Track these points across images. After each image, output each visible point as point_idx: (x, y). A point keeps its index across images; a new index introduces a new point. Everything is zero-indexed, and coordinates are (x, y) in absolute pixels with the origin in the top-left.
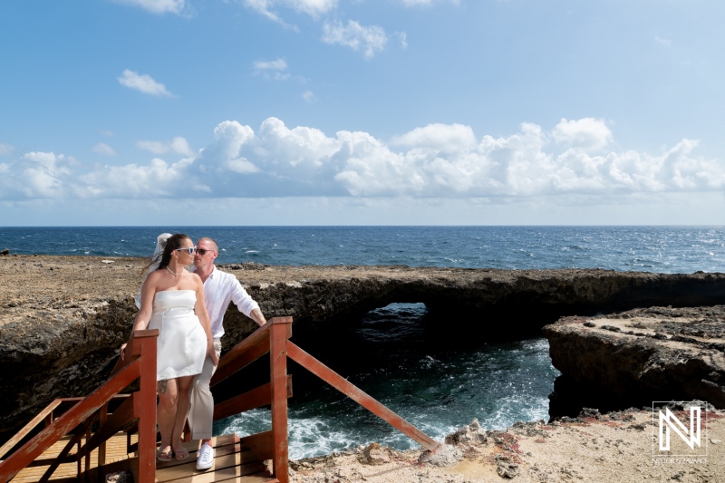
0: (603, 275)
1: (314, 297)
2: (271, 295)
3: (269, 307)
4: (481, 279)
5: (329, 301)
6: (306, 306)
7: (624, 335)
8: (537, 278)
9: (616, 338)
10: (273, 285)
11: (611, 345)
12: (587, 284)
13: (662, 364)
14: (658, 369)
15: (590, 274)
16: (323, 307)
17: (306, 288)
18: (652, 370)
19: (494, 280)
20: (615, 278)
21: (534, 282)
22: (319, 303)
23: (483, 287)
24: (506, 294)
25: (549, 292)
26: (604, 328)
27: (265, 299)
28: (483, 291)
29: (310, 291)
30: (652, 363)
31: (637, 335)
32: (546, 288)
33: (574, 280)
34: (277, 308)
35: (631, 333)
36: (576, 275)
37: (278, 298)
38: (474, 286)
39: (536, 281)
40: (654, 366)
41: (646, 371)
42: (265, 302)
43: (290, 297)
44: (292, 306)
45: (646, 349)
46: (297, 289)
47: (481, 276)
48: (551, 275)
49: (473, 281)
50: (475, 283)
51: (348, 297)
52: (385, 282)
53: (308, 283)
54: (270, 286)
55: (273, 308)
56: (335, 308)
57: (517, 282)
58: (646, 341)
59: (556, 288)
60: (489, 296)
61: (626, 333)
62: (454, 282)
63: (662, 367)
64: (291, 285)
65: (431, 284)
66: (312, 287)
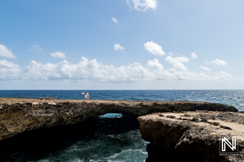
0: (185, 103)
1: (63, 109)
2: (39, 108)
3: (38, 113)
4: (139, 104)
5: (70, 111)
6: (59, 113)
7: (177, 120)
8: (161, 104)
9: (171, 121)
10: (41, 103)
11: (167, 125)
12: (179, 106)
13: (190, 138)
14: (187, 142)
15: (180, 102)
16: (68, 113)
17: (58, 105)
18: (183, 143)
19: (144, 104)
20: (189, 104)
21: (159, 105)
22: (66, 111)
23: (140, 107)
24: (149, 110)
25: (165, 109)
26: (168, 117)
27: (35, 109)
28: (140, 108)
29: (61, 106)
30: (184, 137)
31: (184, 119)
32: (164, 107)
33: (174, 104)
34: (42, 113)
35: (180, 119)
36: (175, 103)
37: (43, 109)
38: (136, 106)
39: (160, 105)
40: (185, 139)
41: (179, 144)
42: (36, 111)
43: (50, 109)
44: (51, 113)
45: (184, 127)
46: (53, 105)
47: (139, 103)
48: (166, 103)
49: (136, 104)
50: (136, 105)
51: (80, 110)
52: (98, 104)
53: (60, 103)
54: (39, 104)
55: (40, 113)
56: (74, 114)
57: (153, 105)
58: (186, 123)
59: (168, 108)
60: (143, 110)
61: (178, 119)
62: (128, 105)
63: (190, 141)
64: (50, 103)
65: (118, 105)
66: (61, 105)
